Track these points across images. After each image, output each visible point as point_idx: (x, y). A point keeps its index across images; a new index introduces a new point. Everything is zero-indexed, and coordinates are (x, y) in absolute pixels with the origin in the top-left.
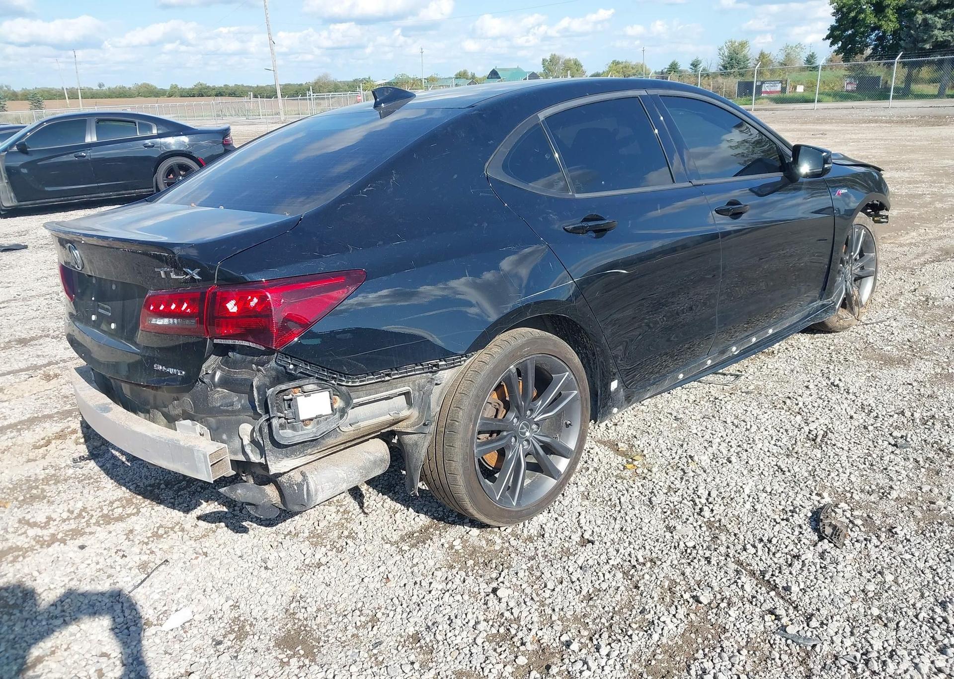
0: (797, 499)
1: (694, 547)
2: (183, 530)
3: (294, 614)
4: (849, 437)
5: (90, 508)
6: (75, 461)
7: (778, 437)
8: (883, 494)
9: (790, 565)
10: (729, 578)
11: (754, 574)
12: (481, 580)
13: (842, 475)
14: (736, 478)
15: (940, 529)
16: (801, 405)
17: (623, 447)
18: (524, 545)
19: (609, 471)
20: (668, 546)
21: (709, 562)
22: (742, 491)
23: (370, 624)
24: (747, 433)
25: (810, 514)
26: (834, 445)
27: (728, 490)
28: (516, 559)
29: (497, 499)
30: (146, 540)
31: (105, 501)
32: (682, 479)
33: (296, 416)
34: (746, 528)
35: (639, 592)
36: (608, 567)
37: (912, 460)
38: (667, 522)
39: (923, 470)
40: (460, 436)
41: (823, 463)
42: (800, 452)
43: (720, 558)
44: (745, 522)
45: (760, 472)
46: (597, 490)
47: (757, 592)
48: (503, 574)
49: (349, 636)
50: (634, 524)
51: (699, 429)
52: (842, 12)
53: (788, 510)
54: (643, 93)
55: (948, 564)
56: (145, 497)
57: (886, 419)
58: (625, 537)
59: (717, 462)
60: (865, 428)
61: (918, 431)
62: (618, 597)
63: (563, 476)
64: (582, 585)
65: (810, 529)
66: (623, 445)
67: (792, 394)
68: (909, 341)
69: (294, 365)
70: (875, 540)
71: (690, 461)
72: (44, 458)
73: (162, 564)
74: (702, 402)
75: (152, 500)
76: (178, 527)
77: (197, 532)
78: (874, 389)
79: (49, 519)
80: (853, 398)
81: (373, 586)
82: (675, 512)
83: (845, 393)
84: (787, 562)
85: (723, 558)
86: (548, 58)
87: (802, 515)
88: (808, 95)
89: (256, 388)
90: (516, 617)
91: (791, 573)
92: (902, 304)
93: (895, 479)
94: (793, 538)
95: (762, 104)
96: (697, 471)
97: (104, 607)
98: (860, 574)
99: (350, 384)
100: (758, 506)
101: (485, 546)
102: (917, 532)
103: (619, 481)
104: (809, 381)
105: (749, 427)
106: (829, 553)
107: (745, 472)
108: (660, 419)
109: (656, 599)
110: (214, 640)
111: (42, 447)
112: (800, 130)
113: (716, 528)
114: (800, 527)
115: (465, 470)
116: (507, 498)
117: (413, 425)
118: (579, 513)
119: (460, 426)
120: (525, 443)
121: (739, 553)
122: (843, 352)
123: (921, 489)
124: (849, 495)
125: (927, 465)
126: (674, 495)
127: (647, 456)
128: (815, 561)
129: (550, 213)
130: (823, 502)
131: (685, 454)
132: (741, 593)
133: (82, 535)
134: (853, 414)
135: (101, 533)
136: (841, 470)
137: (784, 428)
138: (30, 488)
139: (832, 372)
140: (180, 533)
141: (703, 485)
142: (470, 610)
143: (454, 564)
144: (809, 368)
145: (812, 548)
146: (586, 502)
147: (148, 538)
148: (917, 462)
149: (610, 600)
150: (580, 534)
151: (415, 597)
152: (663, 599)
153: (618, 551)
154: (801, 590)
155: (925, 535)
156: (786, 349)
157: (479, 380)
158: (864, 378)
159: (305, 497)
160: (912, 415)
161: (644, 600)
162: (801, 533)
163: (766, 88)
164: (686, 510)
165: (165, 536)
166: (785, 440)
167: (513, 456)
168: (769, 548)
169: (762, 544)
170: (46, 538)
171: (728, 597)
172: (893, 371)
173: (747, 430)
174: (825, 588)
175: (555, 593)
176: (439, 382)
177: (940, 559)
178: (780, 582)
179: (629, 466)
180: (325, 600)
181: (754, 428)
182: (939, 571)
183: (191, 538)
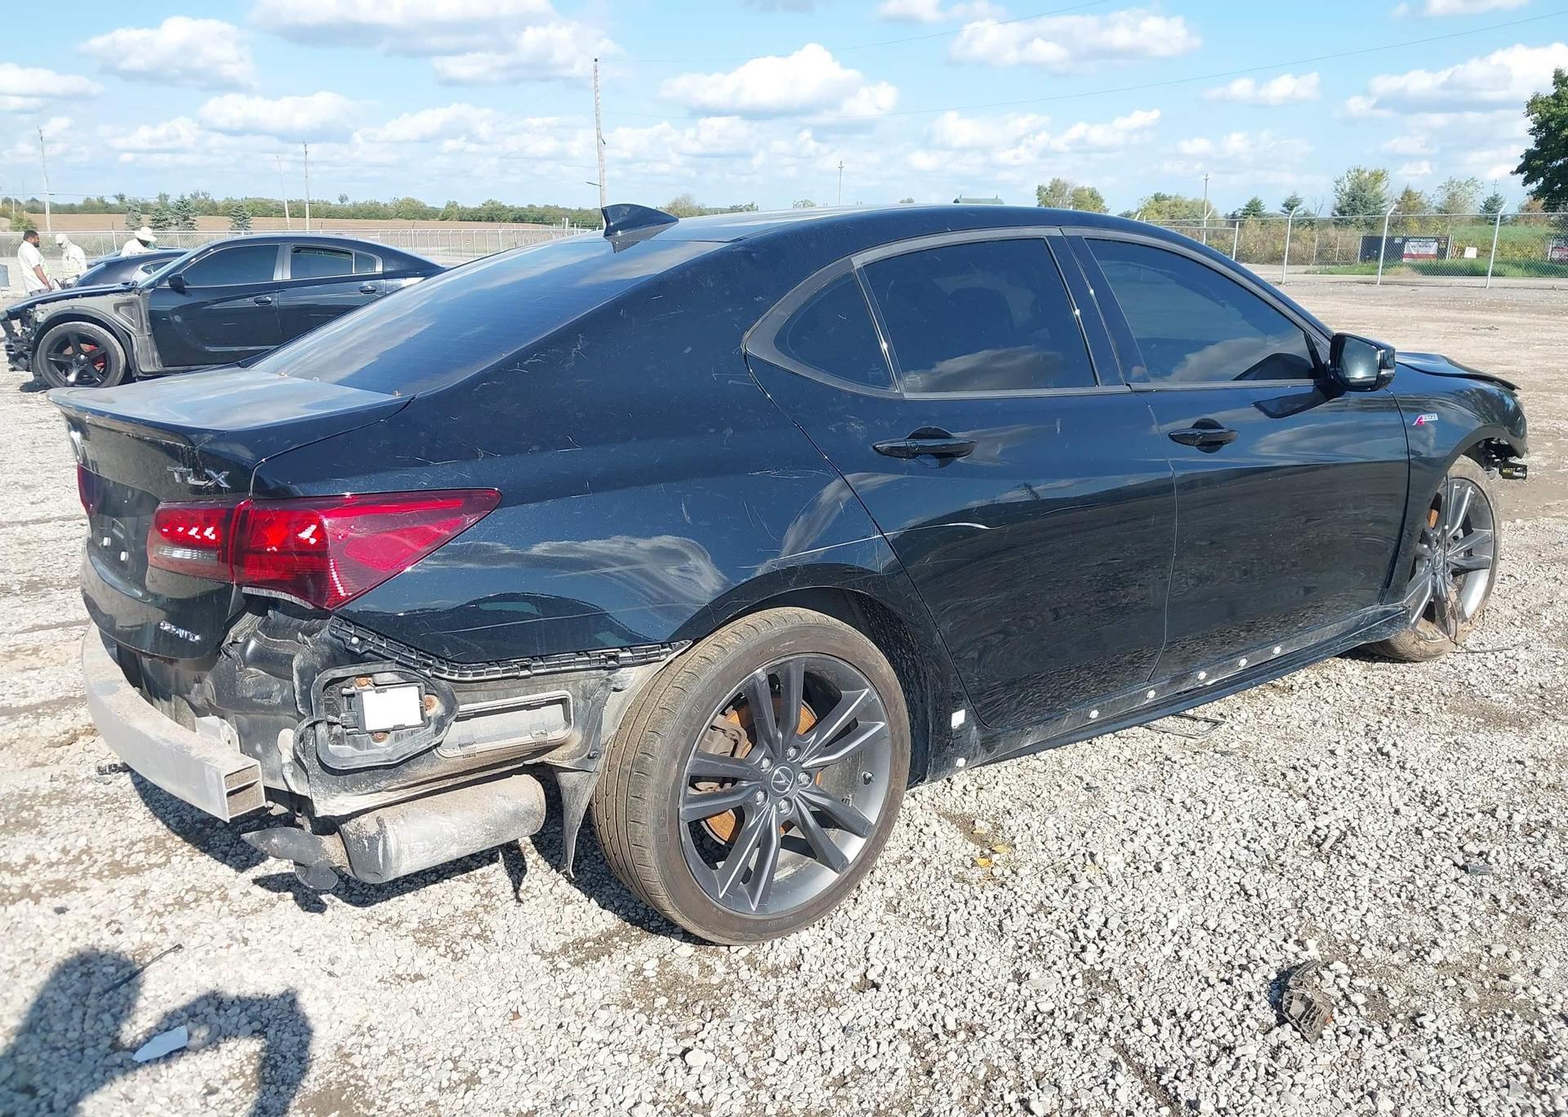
0: (1258, 946)
1: (1052, 1013)
2: (224, 898)
3: (350, 1055)
4: (1383, 846)
5: (97, 849)
6: (101, 771)
7: (1255, 835)
8: (1418, 952)
9: (1213, 1063)
10: (1095, 1074)
11: (1144, 1072)
12: (669, 1031)
13: (1351, 911)
14: (1159, 900)
15: (1506, 1026)
16: (1312, 781)
17: (982, 827)
18: (762, 980)
19: (946, 867)
20: (1006, 1007)
21: (1069, 1042)
22: (1163, 924)
23: (464, 1086)
24: (1203, 823)
25: (1273, 976)
26: (1353, 858)
27: (1141, 919)
28: (739, 1003)
29: (721, 896)
30: (161, 910)
31: (123, 840)
32: (1066, 891)
33: (359, 721)
34: (1151, 989)
35: (931, 1082)
36: (890, 1033)
37: (1487, 896)
38: (1017, 965)
39: (1502, 917)
40: (653, 781)
41: (1325, 887)
42: (1288, 864)
43: (1092, 1036)
44: (1155, 978)
45: (1207, 892)
46: (915, 897)
47: (1139, 1104)
48: (708, 1026)
49: (423, 1104)
50: (961, 962)
51: (1122, 809)
52: (1549, 129)
53: (1236, 963)
54: (1055, 232)
55: (1504, 1092)
56: (186, 840)
57: (1459, 820)
58: (937, 985)
59: (1137, 868)
60: (1418, 832)
61: (1512, 846)
62: (891, 1087)
63: (850, 868)
64: (836, 1060)
65: (1265, 1003)
66: (983, 824)
67: (1302, 761)
68: (1541, 687)
69: (360, 638)
70: (1379, 1035)
71: (1089, 862)
72: (58, 762)
73: (170, 951)
74: (1141, 763)
75: (195, 846)
76: (218, 892)
77: (246, 904)
78: (1452, 766)
79: (31, 860)
80: (1411, 777)
81: (490, 1022)
82: (1037, 950)
83: (1398, 769)
84: (1208, 1057)
85: (1097, 1038)
86: (1047, 185)
87: (1258, 976)
88: (1480, 263)
89: (298, 671)
90: (707, 1102)
91: (1209, 1078)
92: (1547, 622)
93: (1446, 927)
94: (1231, 1014)
95: (1397, 274)
96: (1098, 881)
97: (58, 1012)
98: (1334, 1093)
99: (456, 677)
100: (1185, 953)
101: (696, 975)
102: (1461, 1027)
103: (957, 886)
104: (1338, 743)
105: (1209, 812)
106: (1289, 1048)
107: (1180, 891)
108: (1060, 786)
109: (955, 1097)
110: (207, 1086)
111: (61, 745)
112: (1454, 320)
113: (1099, 982)
114: (1250, 996)
115: (660, 840)
116: (741, 894)
117: (572, 756)
118: (873, 935)
119: (655, 764)
120: (783, 804)
121: (1128, 1032)
122: (1415, 697)
123: (1489, 949)
124: (1354, 948)
125: (1512, 909)
126: (1044, 919)
127: (1019, 847)
128: (1258, 1061)
129: (852, 420)
130: (1304, 956)
131: (1083, 850)
132: (1108, 1104)
133: (68, 891)
134: (1400, 805)
135: (97, 889)
136: (1352, 904)
137: (1271, 819)
138: (21, 808)
139: (1385, 729)
140: (218, 903)
141: (1099, 905)
142: (633, 1082)
143: (635, 1001)
144: (1345, 720)
145: (1259, 1037)
146: (891, 918)
147: (166, 906)
148: (1496, 901)
149: (877, 1089)
150: (862, 969)
151: (552, 1049)
152: (968, 1098)
153: (916, 1006)
154: (1218, 1110)
155: (1473, 1035)
156: (1316, 684)
157: (696, 689)
158: (1438, 745)
159: (381, 860)
160: (1510, 818)
161: (934, 1097)
162: (1247, 1008)
163: (1411, 248)
164: (1057, 947)
165: (193, 905)
166: (1268, 840)
167: (756, 824)
168: (1182, 1029)
169: (1173, 1020)
170: (14, 890)
171: (1085, 1108)
172: (1497, 736)
173: (1206, 817)
174: (1262, 1111)
175: (785, 1069)
176: (619, 687)
177: (1491, 1082)
178: (1185, 1091)
179: (982, 861)
180: (406, 1037)
181: (1219, 814)
182: (1483, 1103)
183: (232, 913)
